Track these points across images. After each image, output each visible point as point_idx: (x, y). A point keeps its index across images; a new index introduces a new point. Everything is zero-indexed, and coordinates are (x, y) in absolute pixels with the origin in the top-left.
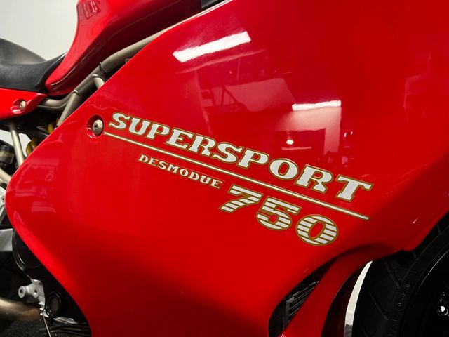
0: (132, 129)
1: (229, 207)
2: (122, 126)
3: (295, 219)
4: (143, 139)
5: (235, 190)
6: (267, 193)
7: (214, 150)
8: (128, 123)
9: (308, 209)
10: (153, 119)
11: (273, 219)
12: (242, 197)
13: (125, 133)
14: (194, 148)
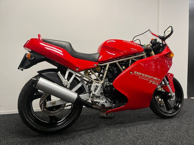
0: (137, 74)
1: (149, 83)
2: (136, 73)
3: (155, 83)
4: (139, 75)
5: (150, 81)
6: (153, 81)
7: (148, 76)
8: (137, 73)
9: (156, 82)
10: (140, 72)
11: (153, 83)
12: (151, 81)
13: (136, 74)
14: (145, 76)
